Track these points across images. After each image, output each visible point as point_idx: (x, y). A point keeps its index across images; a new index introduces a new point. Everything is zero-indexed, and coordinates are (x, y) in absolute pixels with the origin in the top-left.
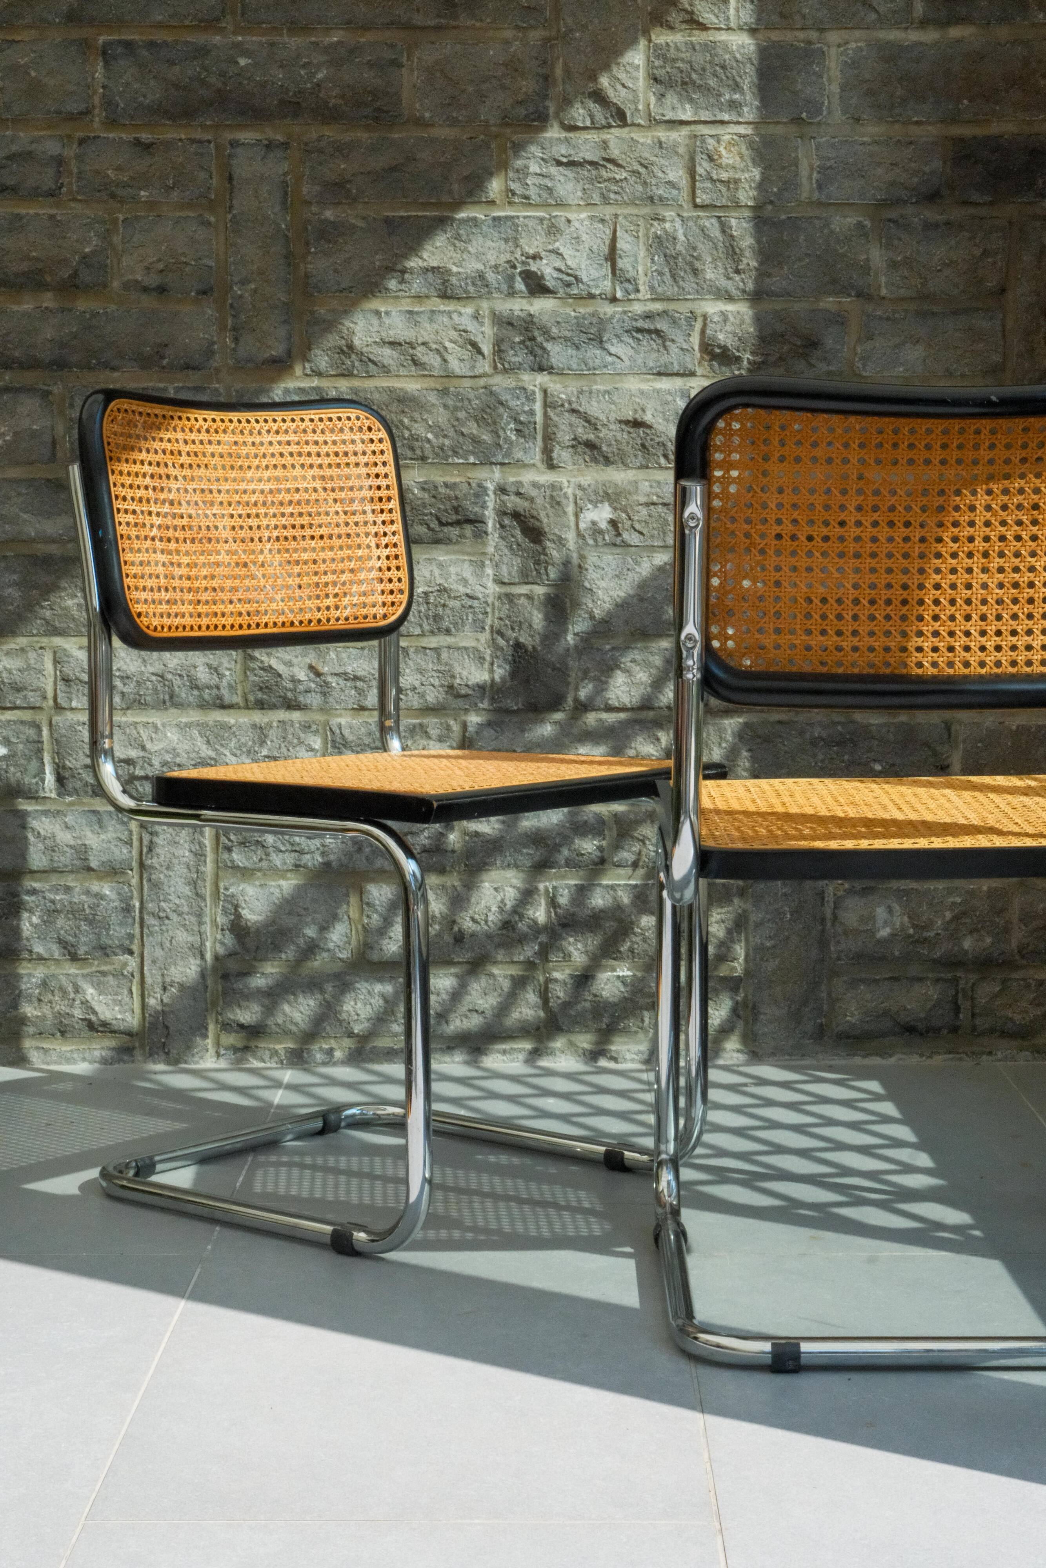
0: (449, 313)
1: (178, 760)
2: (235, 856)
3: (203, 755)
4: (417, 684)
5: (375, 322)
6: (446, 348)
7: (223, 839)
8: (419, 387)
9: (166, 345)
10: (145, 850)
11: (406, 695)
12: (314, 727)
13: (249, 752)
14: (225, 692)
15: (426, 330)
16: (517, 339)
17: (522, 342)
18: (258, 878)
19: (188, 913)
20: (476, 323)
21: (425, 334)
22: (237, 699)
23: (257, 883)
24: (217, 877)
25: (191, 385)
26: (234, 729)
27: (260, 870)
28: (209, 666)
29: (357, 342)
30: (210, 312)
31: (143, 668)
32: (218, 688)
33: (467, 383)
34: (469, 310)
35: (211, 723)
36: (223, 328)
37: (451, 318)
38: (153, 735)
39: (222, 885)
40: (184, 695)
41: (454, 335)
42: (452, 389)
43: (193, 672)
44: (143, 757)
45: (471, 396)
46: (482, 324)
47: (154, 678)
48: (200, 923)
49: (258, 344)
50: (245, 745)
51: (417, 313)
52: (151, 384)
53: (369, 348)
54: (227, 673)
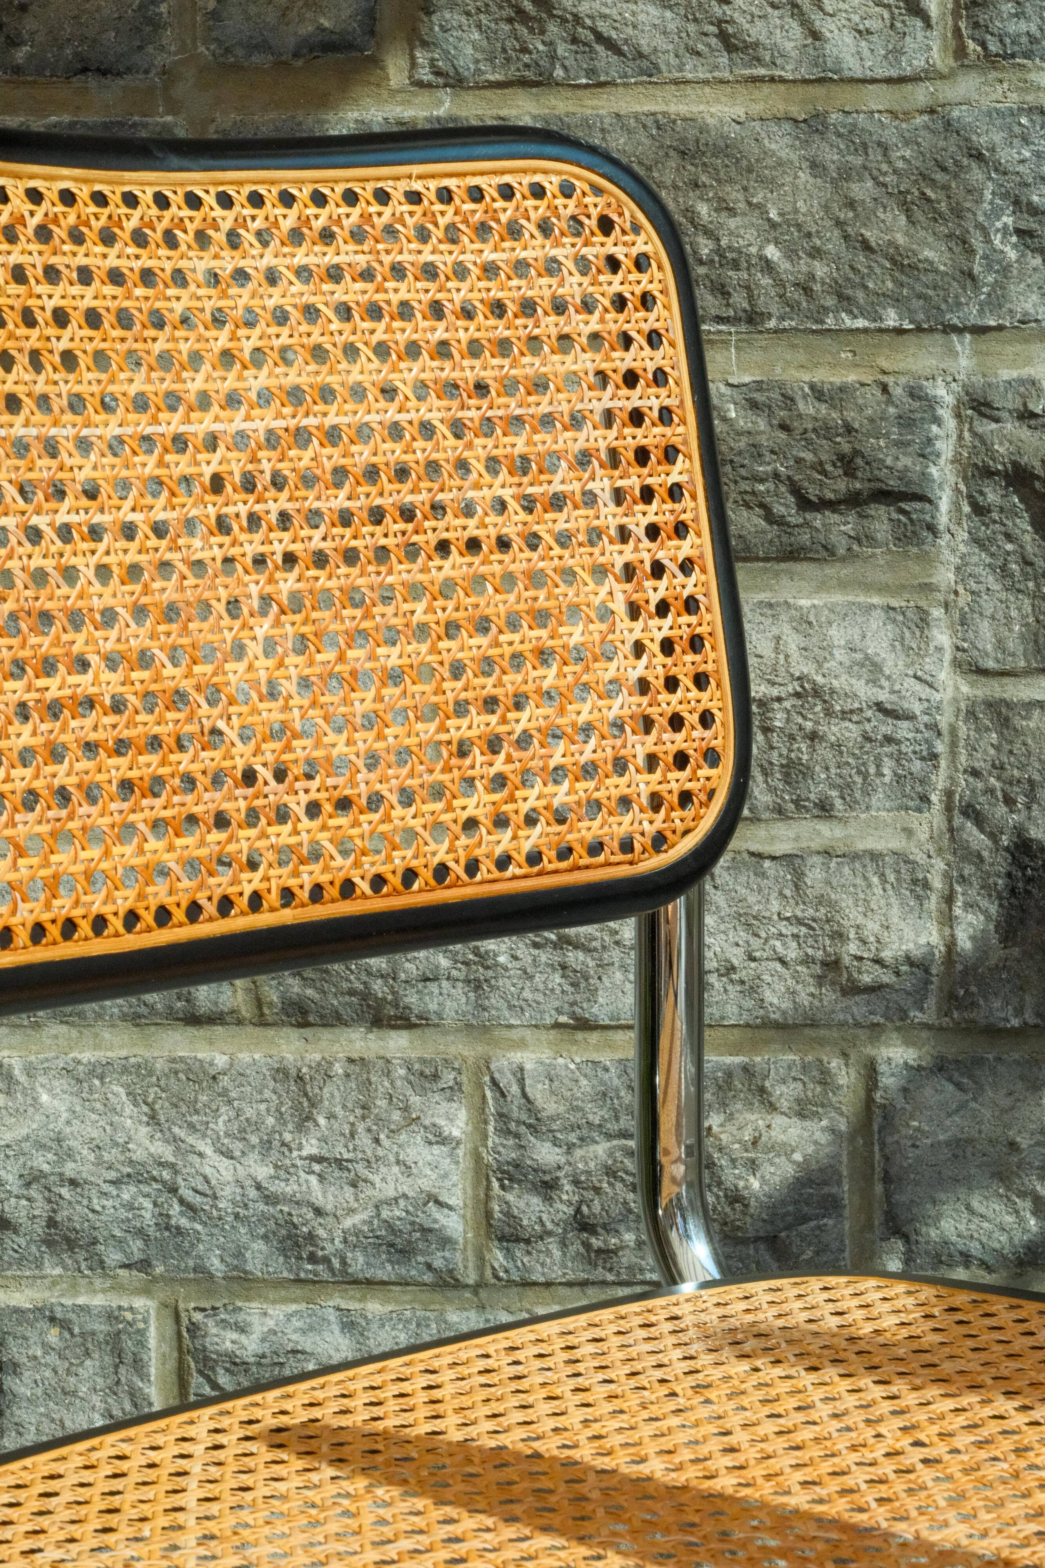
4: (736, 957)
8: (739, 112)
12: (448, 1078)
13: (267, 1145)
22: (233, 1000)
26: (225, 1081)
33: (878, 98)
35: (159, 1065)
42: (834, 117)
45: (890, 135)
50: (256, 1125)
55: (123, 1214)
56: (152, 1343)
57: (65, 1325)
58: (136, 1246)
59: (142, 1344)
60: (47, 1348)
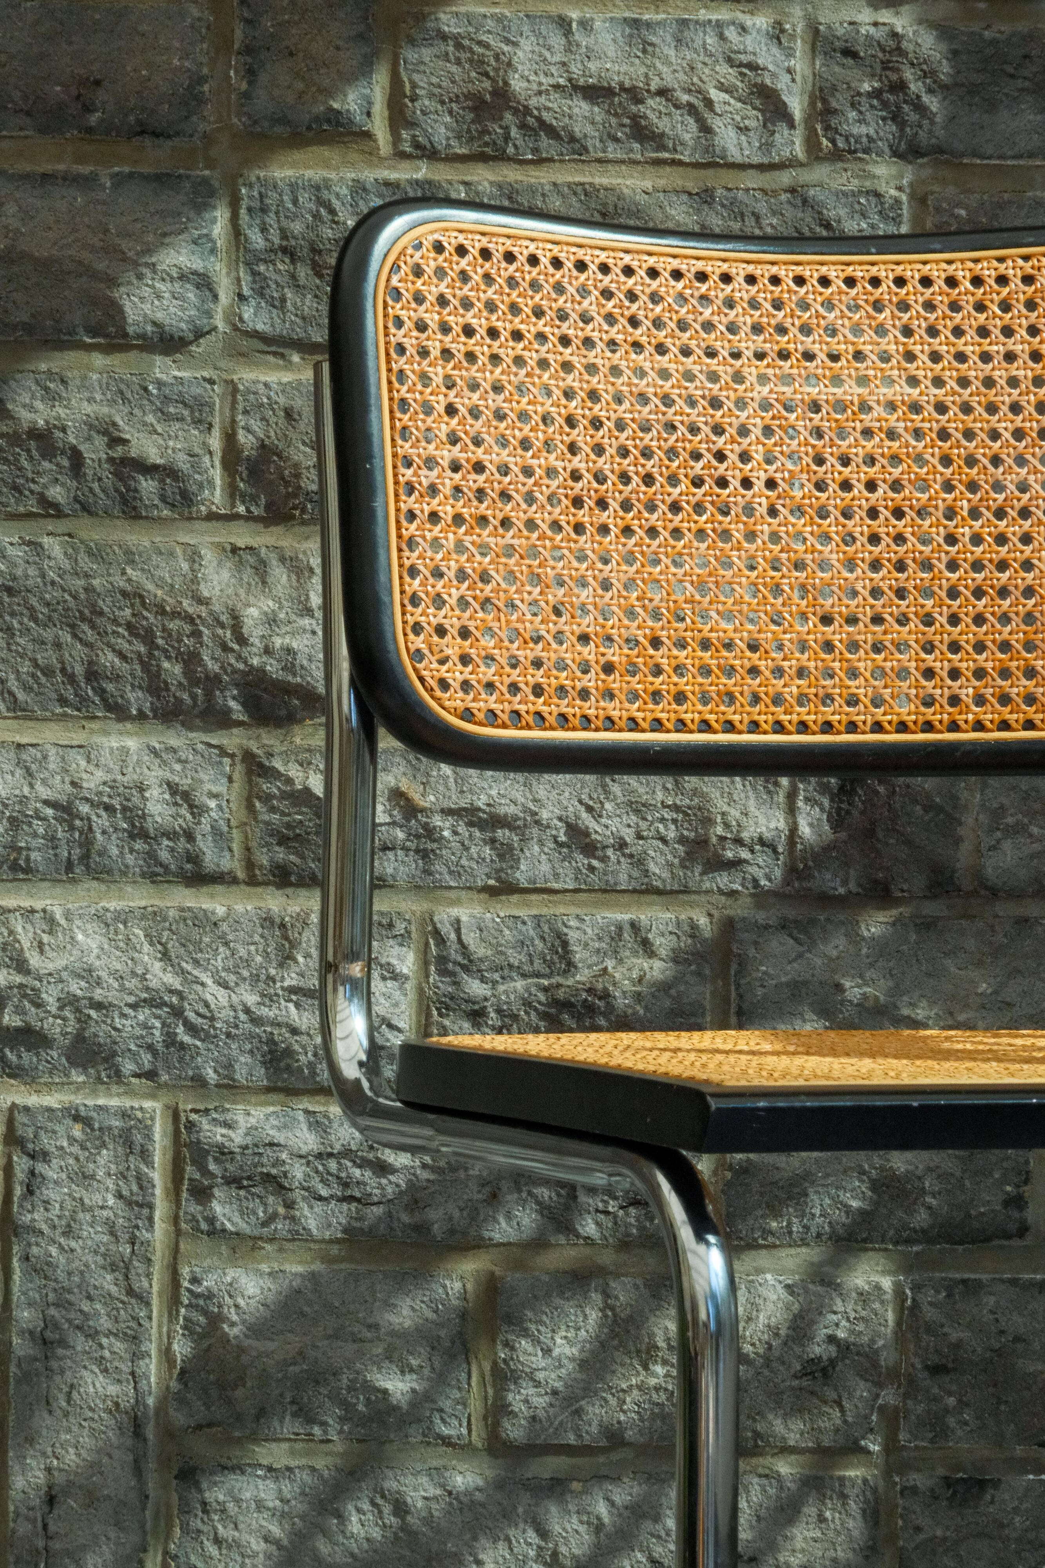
0: (719, 26)
1: (98, 994)
2: (218, 1208)
3: (154, 983)
4: (628, 835)
5: (557, 41)
6: (709, 103)
7: (190, 1171)
8: (648, 185)
9: (97, 83)
10: (18, 1191)
11: (604, 859)
12: (400, 927)
13: (255, 979)
14: (206, 847)
15: (667, 62)
16: (866, 87)
17: (876, 94)
18: (268, 1258)
19: (109, 1334)
20: (775, 50)
21: (665, 71)
22: (231, 863)
23: (265, 1267)
24: (175, 1252)
25: (146, 170)
26: (224, 927)
27: (271, 1240)
28: (173, 788)
29: (517, 84)
30: (195, 12)
31: (26, 790)
32: (190, 836)
33: (752, 180)
34: (761, 21)
35: (172, 913)
36: (223, 45)
37: (722, 37)
38: (46, 938)
39: (185, 1271)
40: (114, 851)
41: (726, 72)
42: (719, 192)
43: (136, 800)
44: (21, 986)
45: (762, 207)
46: (789, 53)
47: (50, 812)
48: (137, 1356)
49: (300, 85)
50: (248, 963)
51: (648, 25)
52: (61, 167)
53: (543, 99)
54: (212, 804)
55: (138, 1031)
56: (157, 1137)
57: (86, 1122)
58: (146, 1058)
59: (149, 1137)
60: (72, 1140)
